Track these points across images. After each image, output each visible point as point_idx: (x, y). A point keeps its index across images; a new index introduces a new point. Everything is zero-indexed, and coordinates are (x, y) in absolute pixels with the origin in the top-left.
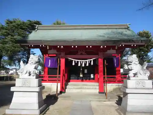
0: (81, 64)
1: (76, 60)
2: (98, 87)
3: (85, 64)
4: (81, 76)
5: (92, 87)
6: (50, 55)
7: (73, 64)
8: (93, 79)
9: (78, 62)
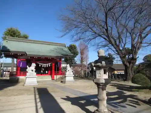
0: (44, 66)
1: (41, 64)
2: (51, 77)
3: (46, 66)
4: (42, 72)
5: (48, 78)
6: (21, 60)
7: (40, 66)
8: (47, 73)
9: (42, 65)
